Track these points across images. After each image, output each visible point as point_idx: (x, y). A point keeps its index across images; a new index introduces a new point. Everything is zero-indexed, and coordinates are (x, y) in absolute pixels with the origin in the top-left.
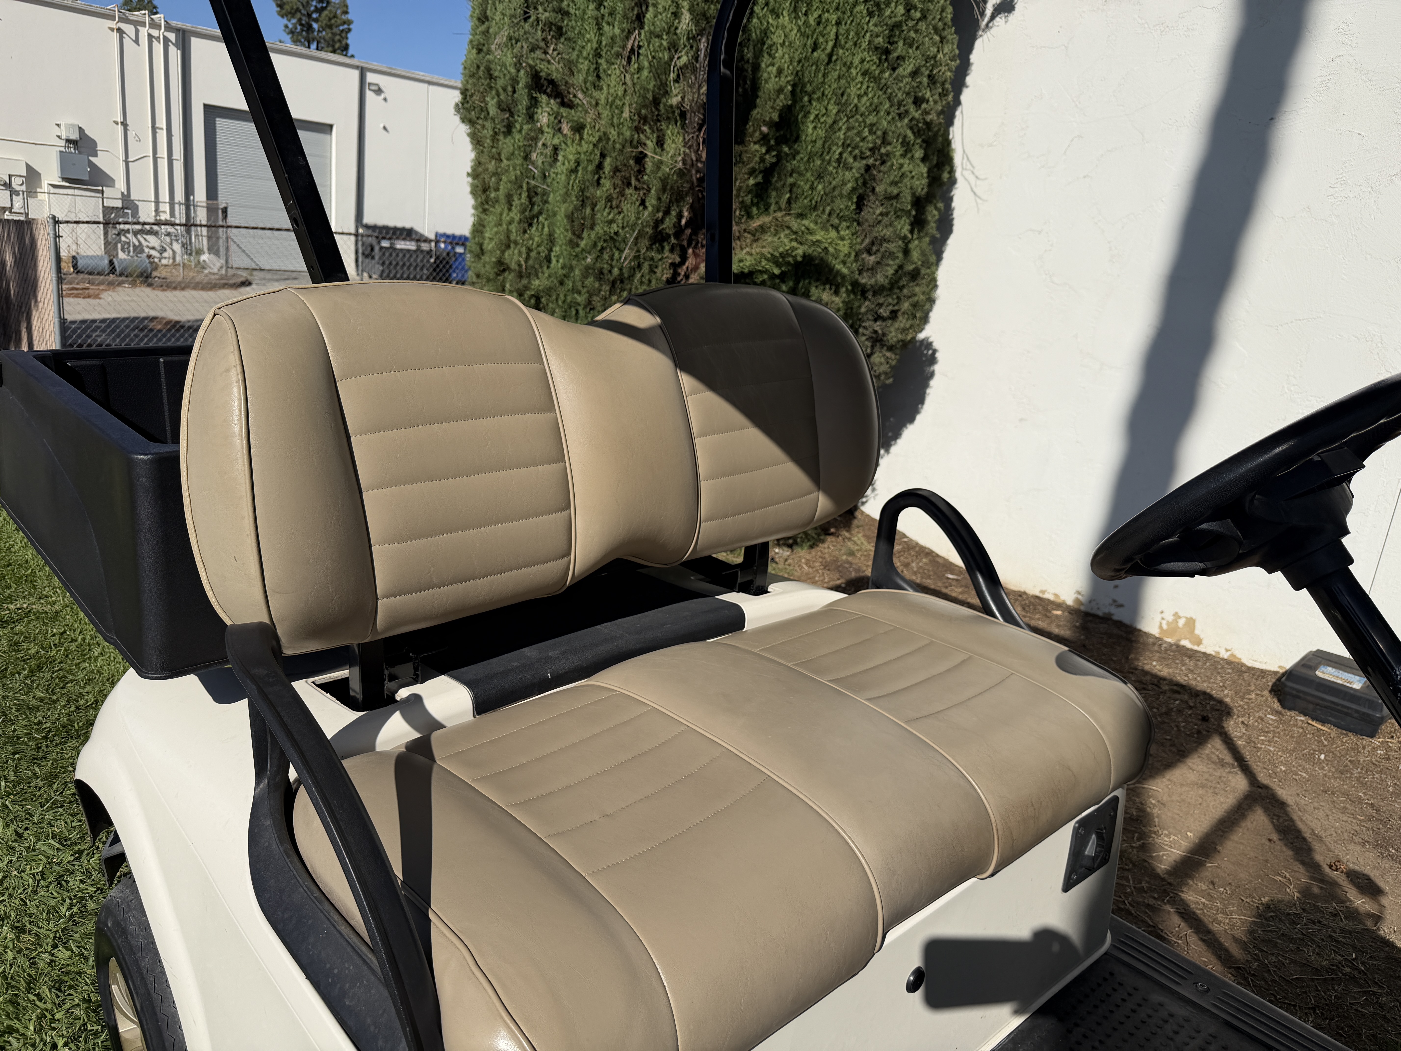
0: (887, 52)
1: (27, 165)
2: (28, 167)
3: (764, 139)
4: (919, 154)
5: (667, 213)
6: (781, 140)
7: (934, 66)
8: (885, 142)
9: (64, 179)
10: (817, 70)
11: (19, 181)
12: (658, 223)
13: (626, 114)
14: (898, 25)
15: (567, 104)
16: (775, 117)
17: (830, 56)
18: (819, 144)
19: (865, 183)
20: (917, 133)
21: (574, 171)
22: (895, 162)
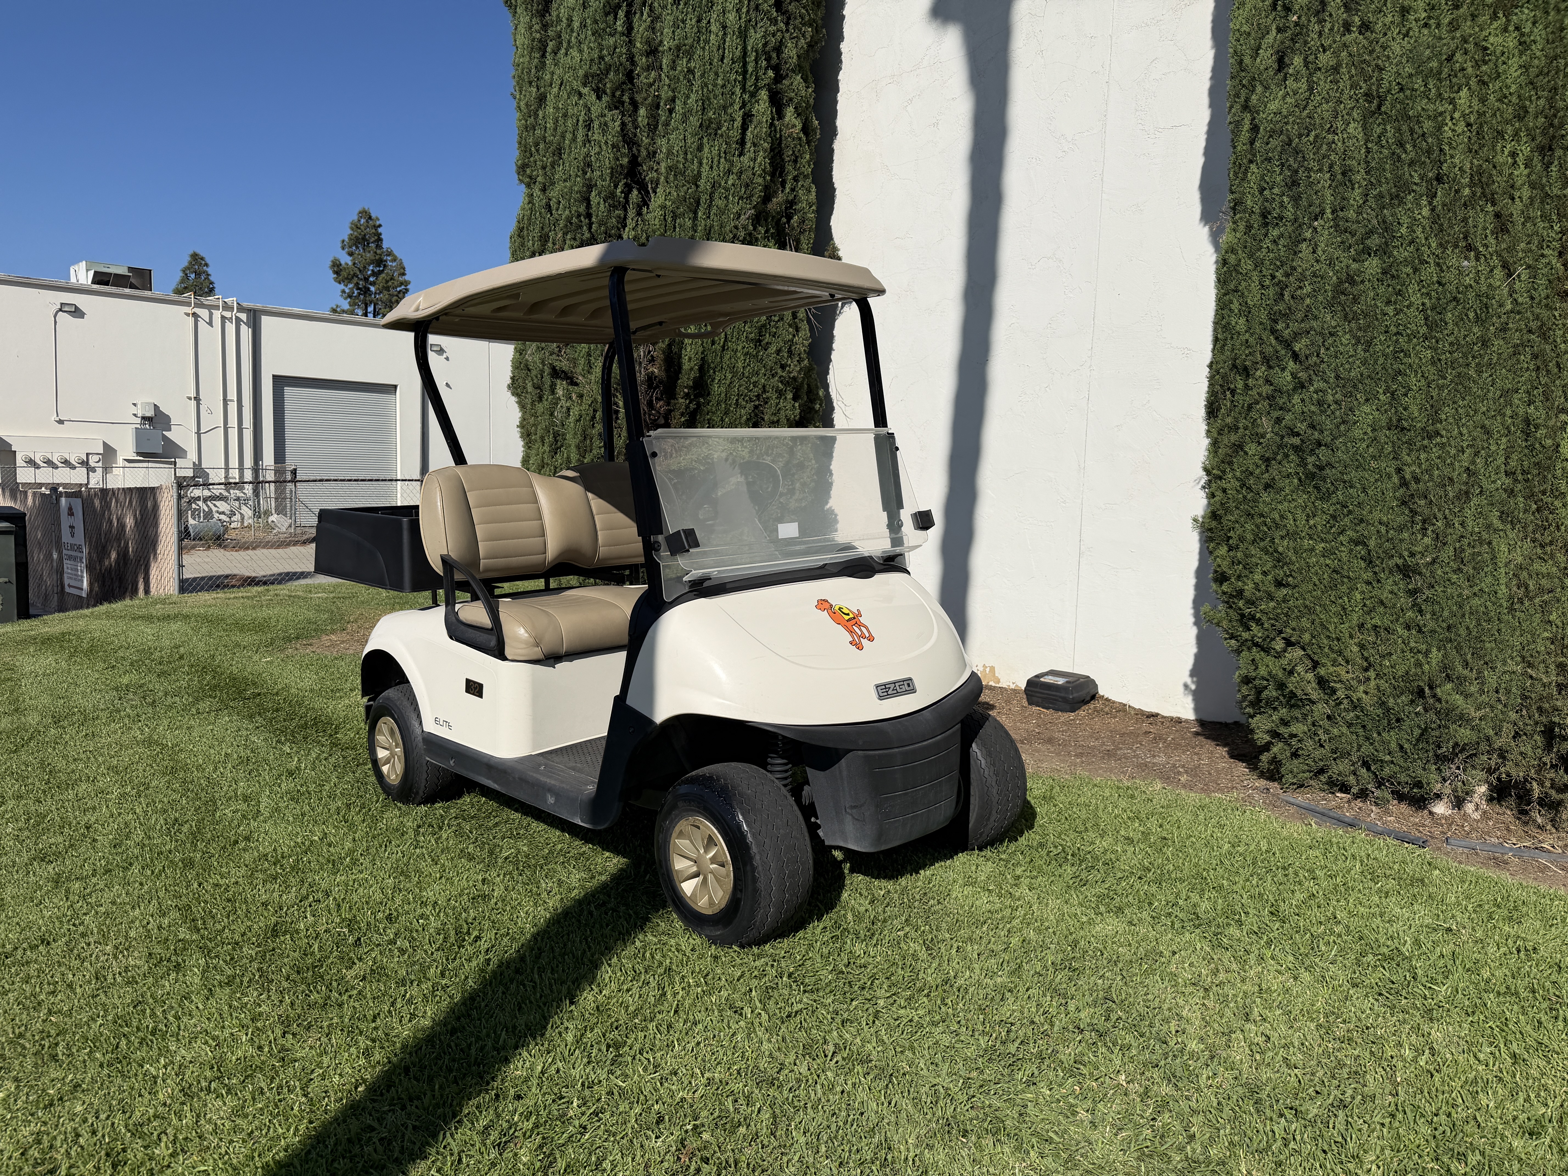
0: (760, 341)
1: (104, 443)
2: (105, 445)
3: (687, 396)
4: (790, 396)
6: (697, 396)
7: (790, 347)
8: (764, 391)
9: (138, 454)
10: (717, 355)
11: (96, 458)
14: (764, 326)
15: (574, 383)
16: (691, 383)
17: (723, 347)
18: (723, 395)
19: (756, 415)
20: (787, 384)
21: (579, 420)
22: (773, 402)
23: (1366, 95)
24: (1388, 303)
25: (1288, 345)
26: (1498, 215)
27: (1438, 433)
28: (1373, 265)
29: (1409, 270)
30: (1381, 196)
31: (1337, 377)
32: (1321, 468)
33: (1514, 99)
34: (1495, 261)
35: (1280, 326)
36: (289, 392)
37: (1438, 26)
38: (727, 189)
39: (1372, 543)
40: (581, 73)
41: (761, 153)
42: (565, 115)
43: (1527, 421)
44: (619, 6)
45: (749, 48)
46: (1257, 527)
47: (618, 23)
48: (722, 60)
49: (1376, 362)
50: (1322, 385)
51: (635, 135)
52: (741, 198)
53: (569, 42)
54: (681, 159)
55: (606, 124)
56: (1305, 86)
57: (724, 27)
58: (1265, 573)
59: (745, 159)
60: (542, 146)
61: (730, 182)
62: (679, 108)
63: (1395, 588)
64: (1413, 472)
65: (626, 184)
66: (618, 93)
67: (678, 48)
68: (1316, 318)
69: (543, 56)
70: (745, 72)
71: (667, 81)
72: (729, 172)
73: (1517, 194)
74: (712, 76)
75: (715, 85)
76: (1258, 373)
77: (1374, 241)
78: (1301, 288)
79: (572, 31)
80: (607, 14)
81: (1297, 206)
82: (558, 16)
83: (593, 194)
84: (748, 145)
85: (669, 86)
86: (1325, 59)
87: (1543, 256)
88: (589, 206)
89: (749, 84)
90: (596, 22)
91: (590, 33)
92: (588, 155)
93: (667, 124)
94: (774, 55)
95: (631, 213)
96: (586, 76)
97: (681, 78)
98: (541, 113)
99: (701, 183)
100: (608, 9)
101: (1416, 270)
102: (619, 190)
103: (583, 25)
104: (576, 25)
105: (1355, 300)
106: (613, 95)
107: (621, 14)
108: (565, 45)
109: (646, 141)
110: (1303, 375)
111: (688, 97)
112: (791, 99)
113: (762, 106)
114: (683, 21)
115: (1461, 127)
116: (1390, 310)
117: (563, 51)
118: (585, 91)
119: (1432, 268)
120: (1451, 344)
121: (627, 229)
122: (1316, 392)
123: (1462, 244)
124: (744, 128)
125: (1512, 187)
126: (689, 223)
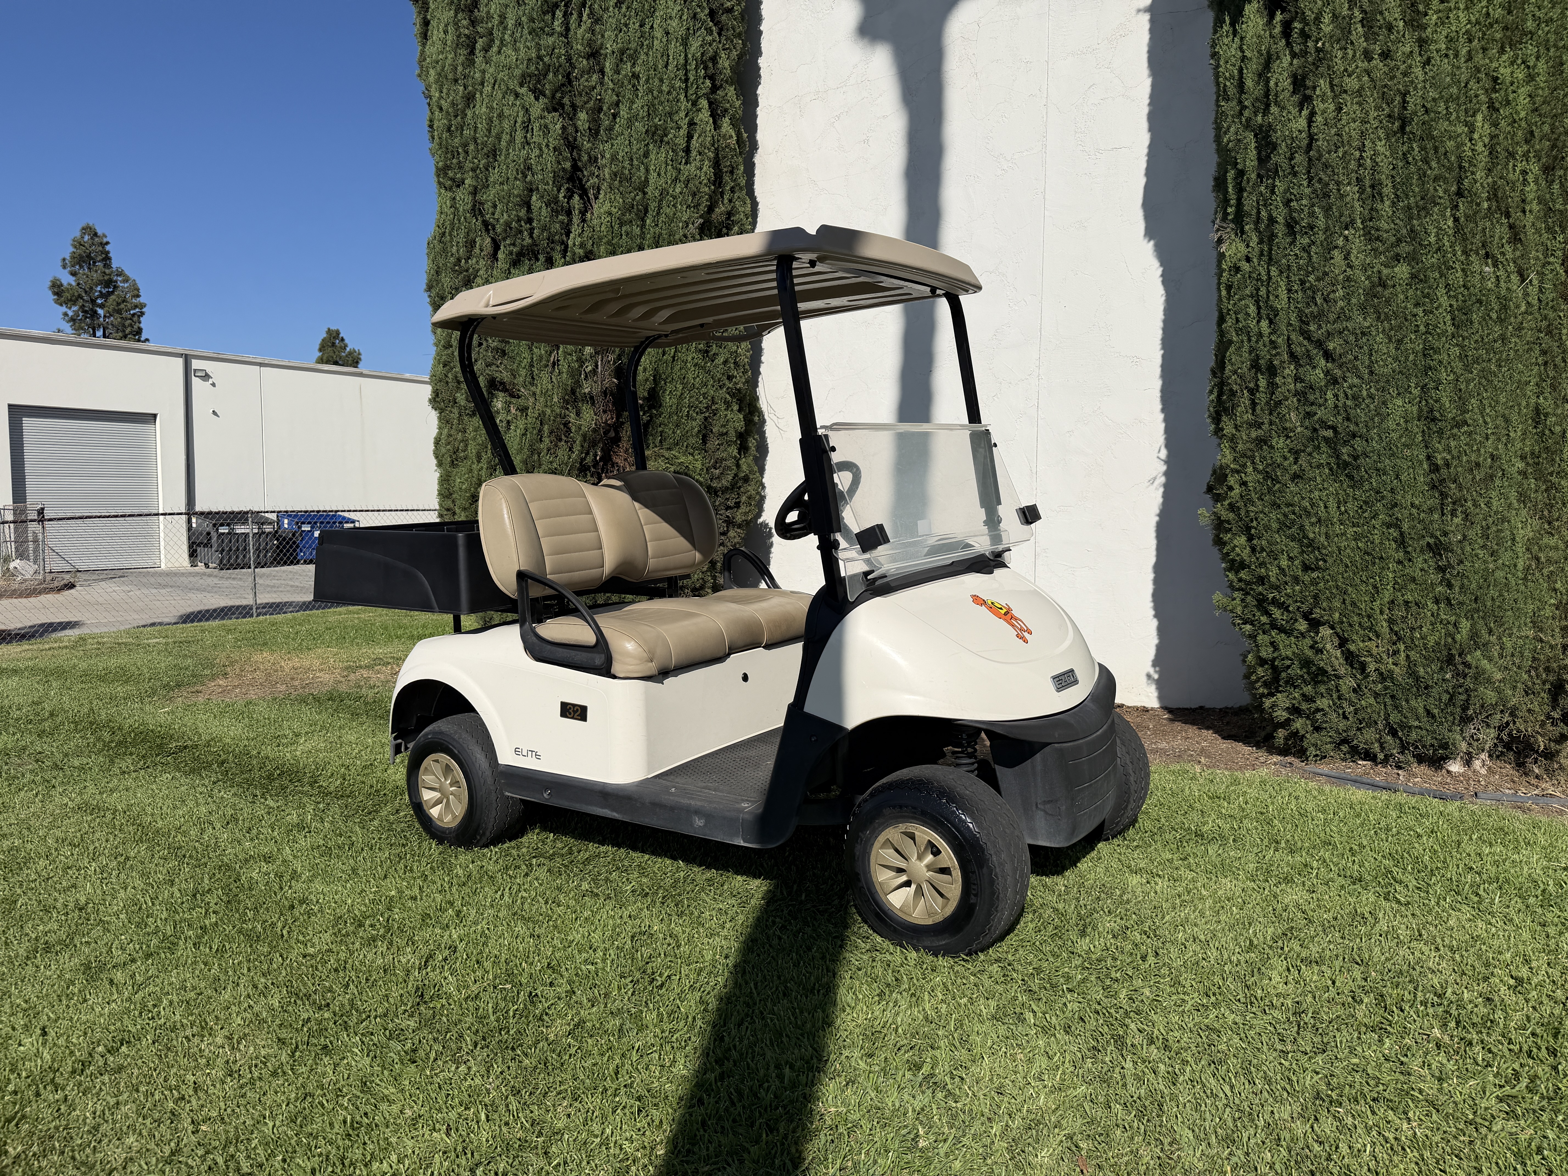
0: (707, 352)
4: (736, 407)
5: (587, 454)
6: (651, 407)
8: (713, 402)
10: (667, 366)
12: (583, 460)
13: (555, 399)
15: (515, 396)
16: (646, 394)
17: (674, 357)
18: (674, 407)
19: (705, 427)
20: (733, 396)
22: (722, 413)
23: (1389, 116)
24: (1417, 305)
25: (1319, 344)
26: (1511, 227)
27: (1465, 423)
28: (1402, 271)
29: (1437, 275)
30: (1409, 208)
31: (1371, 373)
32: (1356, 458)
33: (1523, 124)
34: (1512, 267)
35: (1313, 327)
36: (28, 423)
37: (1456, 56)
38: (674, 197)
39: (1405, 526)
40: (517, 72)
41: (706, 163)
42: (501, 116)
43: (1537, 410)
44: (556, 6)
45: (690, 56)
46: (1285, 515)
47: (556, 23)
48: (666, 66)
49: (1407, 359)
50: (1356, 381)
51: (575, 140)
52: (689, 207)
53: (502, 41)
54: (626, 164)
55: (546, 126)
56: (1332, 107)
57: (667, 33)
58: (1290, 559)
59: (692, 168)
60: (472, 147)
61: (678, 190)
62: (624, 112)
63: (1425, 566)
64: (1444, 458)
65: (568, 189)
66: (558, 95)
67: (622, 52)
68: (1349, 319)
69: (472, 52)
70: (686, 80)
71: (611, 85)
72: (676, 180)
73: (1528, 208)
74: (657, 81)
75: (660, 92)
76: (1287, 371)
77: (1404, 249)
78: (1333, 291)
79: (505, 28)
80: (544, 13)
81: (1327, 217)
82: (488, 12)
83: (534, 198)
84: (694, 153)
85: (613, 90)
86: (1352, 83)
87: (1549, 263)
88: (529, 210)
89: (690, 92)
90: (532, 20)
91: (526, 31)
92: (528, 158)
93: (610, 129)
94: (711, 65)
95: (576, 220)
96: (523, 76)
97: (626, 82)
98: (469, 113)
99: (649, 190)
100: (545, 8)
101: (1442, 275)
102: (561, 195)
103: (519, 24)
104: (511, 23)
105: (1388, 302)
106: (553, 97)
107: (559, 14)
108: (497, 43)
109: (587, 145)
110: (1338, 372)
111: (633, 102)
112: (726, 110)
113: (704, 115)
114: (626, 25)
115: (1480, 147)
116: (1420, 311)
117: (495, 49)
118: (523, 90)
119: (1460, 274)
120: (1476, 342)
121: (572, 236)
122: (1350, 387)
123: (1482, 252)
124: (690, 137)
125: (1523, 201)
126: (637, 231)
